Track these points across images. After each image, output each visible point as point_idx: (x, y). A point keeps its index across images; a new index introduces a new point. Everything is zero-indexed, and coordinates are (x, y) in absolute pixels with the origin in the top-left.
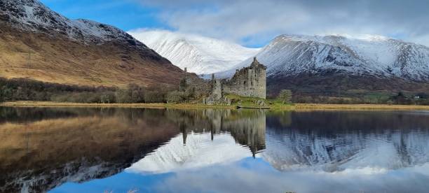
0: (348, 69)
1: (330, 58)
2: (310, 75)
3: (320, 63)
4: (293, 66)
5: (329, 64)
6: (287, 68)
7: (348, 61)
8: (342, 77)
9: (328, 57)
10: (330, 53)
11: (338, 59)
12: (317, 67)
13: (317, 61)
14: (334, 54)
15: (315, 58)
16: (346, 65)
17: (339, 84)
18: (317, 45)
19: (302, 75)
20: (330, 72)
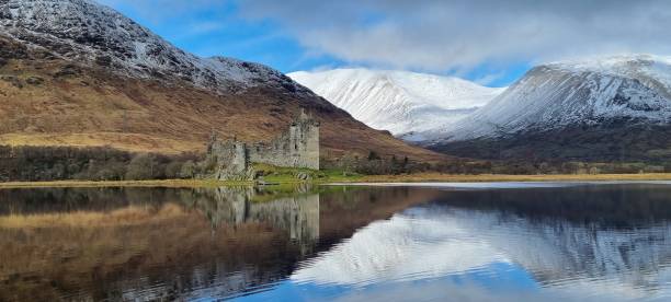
0: (651, 116)
1: (619, 99)
2: (585, 127)
3: (602, 106)
4: (556, 114)
5: (617, 109)
6: (546, 117)
7: (651, 102)
8: (640, 129)
9: (617, 97)
10: (619, 90)
11: (635, 100)
12: (596, 114)
13: (598, 104)
14: (626, 93)
15: (594, 100)
16: (648, 109)
17: (633, 142)
18: (598, 78)
19: (571, 128)
20: (619, 122)
